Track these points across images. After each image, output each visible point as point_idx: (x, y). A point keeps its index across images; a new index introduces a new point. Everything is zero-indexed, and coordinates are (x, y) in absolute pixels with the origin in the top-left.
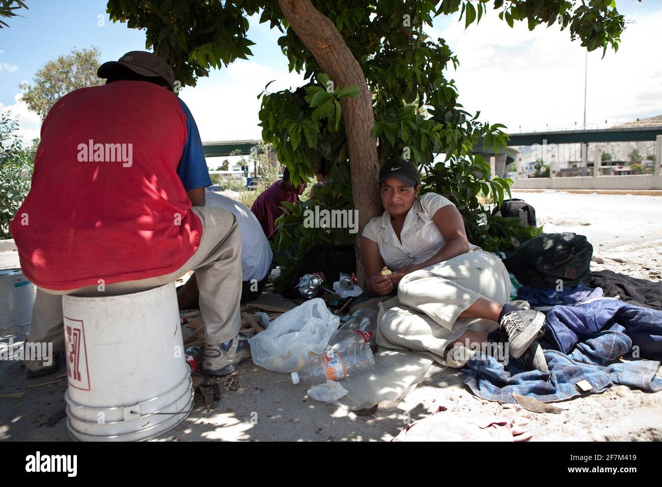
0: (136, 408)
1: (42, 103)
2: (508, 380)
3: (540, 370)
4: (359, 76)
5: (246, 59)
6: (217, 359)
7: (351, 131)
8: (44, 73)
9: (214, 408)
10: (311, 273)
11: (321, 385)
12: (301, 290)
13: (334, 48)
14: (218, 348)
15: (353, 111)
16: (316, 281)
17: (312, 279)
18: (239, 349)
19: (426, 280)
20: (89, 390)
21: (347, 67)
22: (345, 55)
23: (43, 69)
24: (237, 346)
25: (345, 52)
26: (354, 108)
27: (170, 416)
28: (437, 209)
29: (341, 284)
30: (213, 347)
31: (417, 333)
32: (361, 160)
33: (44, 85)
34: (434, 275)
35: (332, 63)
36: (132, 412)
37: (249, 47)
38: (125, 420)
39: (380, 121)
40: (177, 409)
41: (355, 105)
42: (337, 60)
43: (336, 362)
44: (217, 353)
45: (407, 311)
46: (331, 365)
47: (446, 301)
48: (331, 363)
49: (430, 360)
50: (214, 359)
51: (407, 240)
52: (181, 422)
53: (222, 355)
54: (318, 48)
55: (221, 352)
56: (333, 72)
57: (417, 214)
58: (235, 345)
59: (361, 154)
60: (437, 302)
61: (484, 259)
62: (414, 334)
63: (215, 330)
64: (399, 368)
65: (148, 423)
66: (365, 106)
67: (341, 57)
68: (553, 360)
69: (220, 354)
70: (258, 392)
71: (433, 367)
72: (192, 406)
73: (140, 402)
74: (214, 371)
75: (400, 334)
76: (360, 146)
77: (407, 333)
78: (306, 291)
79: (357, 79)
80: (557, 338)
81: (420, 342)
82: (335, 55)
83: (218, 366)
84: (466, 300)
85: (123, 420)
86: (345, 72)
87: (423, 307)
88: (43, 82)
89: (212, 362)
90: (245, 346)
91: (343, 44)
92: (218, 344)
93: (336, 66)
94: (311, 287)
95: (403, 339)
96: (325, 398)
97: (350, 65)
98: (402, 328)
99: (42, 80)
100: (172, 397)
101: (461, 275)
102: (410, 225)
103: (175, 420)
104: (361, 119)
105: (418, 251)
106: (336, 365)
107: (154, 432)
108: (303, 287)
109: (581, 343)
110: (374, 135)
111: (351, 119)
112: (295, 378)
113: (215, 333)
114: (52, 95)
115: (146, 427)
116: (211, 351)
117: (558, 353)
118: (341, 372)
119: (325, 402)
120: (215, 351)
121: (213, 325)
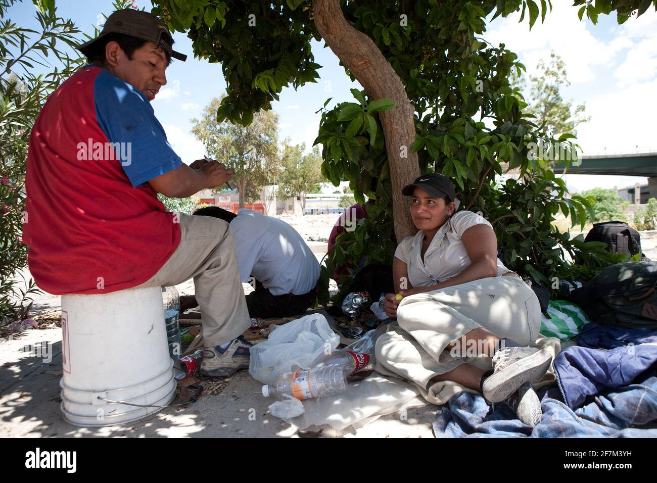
0: (103, 395)
1: (206, 134)
2: (477, 426)
3: (522, 421)
4: (398, 91)
5: (316, 82)
6: (211, 360)
7: (390, 147)
8: (209, 108)
9: (185, 408)
10: (356, 292)
11: (285, 401)
12: (343, 308)
13: (371, 64)
14: (213, 350)
15: (391, 126)
16: (359, 300)
17: (356, 297)
18: (236, 354)
19: (421, 304)
20: (70, 373)
21: (385, 82)
22: (382, 71)
23: (209, 105)
24: (234, 351)
25: (383, 68)
26: (391, 122)
27: (138, 408)
28: (466, 229)
29: (380, 305)
30: (209, 349)
31: (406, 361)
32: (398, 176)
33: (209, 119)
34: (434, 300)
35: (369, 78)
36: (99, 398)
37: (317, 70)
38: (93, 403)
39: (425, 136)
40: (146, 402)
41: (392, 120)
42: (373, 76)
43: (303, 379)
44: (211, 354)
45: (401, 336)
46: (297, 382)
47: (439, 330)
48: (298, 380)
49: (414, 393)
50: (208, 360)
51: (430, 261)
52: (149, 415)
53: (216, 356)
54: (354, 66)
55: (216, 354)
56: (370, 88)
57: (445, 234)
58: (232, 350)
59: (398, 170)
60: (428, 330)
61: (504, 287)
62: (403, 362)
63: (211, 333)
64: (374, 396)
65: (115, 410)
66: (403, 121)
67: (378, 72)
68: (549, 411)
69: (214, 355)
70: (233, 399)
71: (416, 400)
72: (168, 402)
73: (108, 390)
74: (207, 371)
75: (389, 360)
76: (398, 162)
77: (396, 360)
78: (347, 309)
79: (396, 94)
80: (562, 386)
81: (406, 371)
82: (371, 71)
83: (211, 366)
84: (459, 330)
85: (91, 404)
86: (382, 87)
87: (416, 334)
88: (209, 116)
89: (206, 362)
90: (244, 353)
91: (382, 59)
92: (214, 347)
93: (372, 82)
94: (354, 306)
95: (392, 366)
96: (281, 415)
97: (388, 80)
98: (392, 354)
99: (208, 115)
100: (140, 391)
101: (468, 302)
102: (435, 246)
103: (143, 413)
104: (399, 134)
105: (441, 274)
106: (302, 382)
107: (119, 420)
108: (346, 305)
109: (602, 397)
110: (413, 150)
111: (389, 135)
112: (265, 390)
113: (210, 336)
114: (215, 127)
115: (112, 413)
116: (207, 352)
117: (561, 405)
118: (308, 391)
119: (280, 419)
120: (210, 353)
121: (209, 329)
